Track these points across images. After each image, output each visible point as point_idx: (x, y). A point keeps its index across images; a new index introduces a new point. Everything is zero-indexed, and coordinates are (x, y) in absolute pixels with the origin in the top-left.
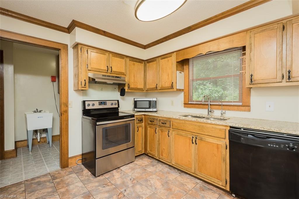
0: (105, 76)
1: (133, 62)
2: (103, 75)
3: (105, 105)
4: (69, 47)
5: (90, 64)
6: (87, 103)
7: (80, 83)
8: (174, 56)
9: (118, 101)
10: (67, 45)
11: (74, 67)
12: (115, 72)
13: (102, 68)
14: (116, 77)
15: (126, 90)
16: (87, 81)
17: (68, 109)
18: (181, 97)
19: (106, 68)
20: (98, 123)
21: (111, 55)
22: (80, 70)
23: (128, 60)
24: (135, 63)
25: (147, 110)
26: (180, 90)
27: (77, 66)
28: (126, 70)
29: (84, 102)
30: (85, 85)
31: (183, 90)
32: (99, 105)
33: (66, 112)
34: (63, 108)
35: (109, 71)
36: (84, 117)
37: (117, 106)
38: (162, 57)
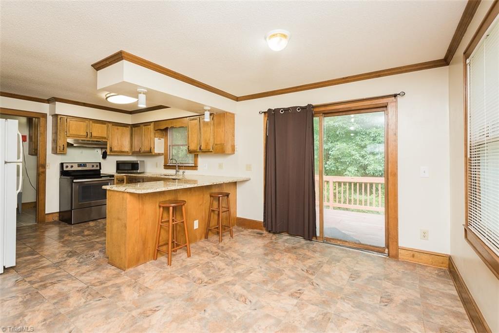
0: (84, 140)
1: (117, 127)
2: (82, 140)
3: (84, 167)
4: (48, 115)
5: (69, 131)
6: (65, 165)
7: (58, 148)
8: (152, 124)
9: (100, 163)
10: (46, 114)
11: (52, 133)
12: (95, 137)
13: (81, 134)
14: (96, 141)
15: (108, 154)
16: (66, 146)
17: (46, 170)
18: (161, 160)
19: (85, 134)
20: (74, 181)
21: (91, 122)
22: (58, 136)
23: (110, 125)
24: (119, 127)
25: (129, 171)
26: (159, 155)
27: (56, 133)
28: (107, 134)
29: (62, 164)
30: (63, 150)
31: (162, 154)
32: (78, 167)
33: (44, 173)
34: (41, 170)
35: (88, 137)
36: (63, 177)
37: (98, 168)
38: (146, 124)
